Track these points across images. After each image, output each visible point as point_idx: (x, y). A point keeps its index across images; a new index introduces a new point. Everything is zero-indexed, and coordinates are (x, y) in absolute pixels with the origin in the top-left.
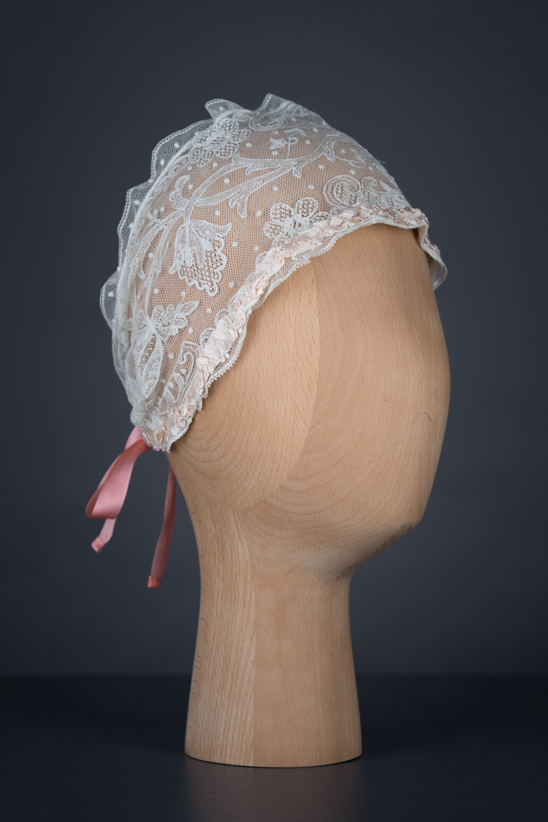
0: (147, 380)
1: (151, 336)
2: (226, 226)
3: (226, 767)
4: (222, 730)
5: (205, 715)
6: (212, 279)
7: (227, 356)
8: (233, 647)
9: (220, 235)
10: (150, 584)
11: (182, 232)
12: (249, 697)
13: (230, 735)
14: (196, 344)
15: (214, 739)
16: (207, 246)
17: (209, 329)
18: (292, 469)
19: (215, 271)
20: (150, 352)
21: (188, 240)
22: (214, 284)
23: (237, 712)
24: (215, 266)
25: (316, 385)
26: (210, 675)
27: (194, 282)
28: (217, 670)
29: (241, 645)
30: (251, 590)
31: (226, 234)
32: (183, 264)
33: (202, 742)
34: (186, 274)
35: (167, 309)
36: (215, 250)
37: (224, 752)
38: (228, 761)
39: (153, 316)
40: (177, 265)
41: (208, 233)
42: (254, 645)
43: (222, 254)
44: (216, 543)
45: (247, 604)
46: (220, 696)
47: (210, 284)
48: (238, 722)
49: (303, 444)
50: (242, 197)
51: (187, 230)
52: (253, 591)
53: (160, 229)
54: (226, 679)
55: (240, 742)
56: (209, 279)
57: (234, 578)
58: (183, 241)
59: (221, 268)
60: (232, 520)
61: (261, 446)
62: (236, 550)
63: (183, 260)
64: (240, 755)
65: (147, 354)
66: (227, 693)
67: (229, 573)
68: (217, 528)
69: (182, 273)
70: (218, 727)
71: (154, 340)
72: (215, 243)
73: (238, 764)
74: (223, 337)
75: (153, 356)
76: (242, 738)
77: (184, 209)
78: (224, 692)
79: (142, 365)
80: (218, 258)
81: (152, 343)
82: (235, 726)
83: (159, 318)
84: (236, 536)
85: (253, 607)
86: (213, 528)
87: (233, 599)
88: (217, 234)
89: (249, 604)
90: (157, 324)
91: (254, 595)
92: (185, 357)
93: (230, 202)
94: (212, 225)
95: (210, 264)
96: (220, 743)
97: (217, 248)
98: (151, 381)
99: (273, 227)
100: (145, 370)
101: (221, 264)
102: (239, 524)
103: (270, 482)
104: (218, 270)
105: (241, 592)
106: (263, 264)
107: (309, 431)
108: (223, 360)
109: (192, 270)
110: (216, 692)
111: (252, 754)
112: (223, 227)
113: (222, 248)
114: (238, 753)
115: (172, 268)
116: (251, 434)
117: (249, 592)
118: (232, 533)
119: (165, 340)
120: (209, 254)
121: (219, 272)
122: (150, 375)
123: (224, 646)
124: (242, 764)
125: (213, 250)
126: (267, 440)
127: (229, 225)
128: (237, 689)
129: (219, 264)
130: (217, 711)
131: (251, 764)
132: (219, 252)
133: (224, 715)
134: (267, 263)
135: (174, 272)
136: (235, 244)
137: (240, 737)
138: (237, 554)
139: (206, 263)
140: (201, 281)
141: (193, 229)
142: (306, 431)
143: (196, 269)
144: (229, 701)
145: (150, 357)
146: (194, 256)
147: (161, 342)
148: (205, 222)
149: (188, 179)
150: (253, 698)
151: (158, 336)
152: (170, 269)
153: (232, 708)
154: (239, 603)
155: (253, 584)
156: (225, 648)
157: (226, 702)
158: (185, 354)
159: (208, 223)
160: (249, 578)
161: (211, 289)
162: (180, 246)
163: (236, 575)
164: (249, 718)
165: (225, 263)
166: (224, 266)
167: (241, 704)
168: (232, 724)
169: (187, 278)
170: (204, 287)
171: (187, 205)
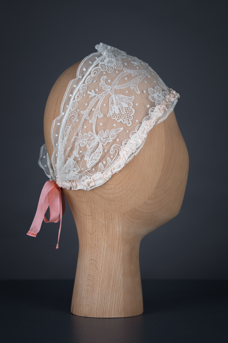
0: (91, 160)
1: (97, 143)
2: (132, 97)
3: (112, 319)
4: (109, 304)
5: (99, 299)
6: (129, 119)
7: (136, 150)
8: (113, 269)
9: (130, 101)
10: (57, 247)
11: (112, 99)
12: (121, 289)
13: (113, 306)
14: (120, 146)
15: (105, 308)
16: (125, 105)
17: (127, 139)
18: (150, 195)
19: (130, 115)
20: (96, 149)
21: (115, 103)
22: (130, 121)
23: (116, 296)
24: (130, 113)
25: (163, 161)
26: (101, 282)
27: (121, 120)
28: (105, 280)
29: (116, 268)
30: (121, 245)
31: (133, 100)
32: (114, 113)
33: (98, 310)
34: (116, 117)
35: (105, 132)
36: (129, 107)
37: (110, 313)
38: (112, 317)
39: (98, 135)
40: (111, 113)
41: (124, 100)
42: (122, 268)
43: (132, 108)
44: (104, 228)
45: (119, 251)
46: (107, 290)
47: (128, 121)
48: (117, 300)
49: (156, 184)
50: (135, 85)
51: (114, 99)
52: (122, 246)
53: (99, 98)
54: (110, 283)
55: (118, 308)
56: (127, 119)
57: (113, 241)
58: (112, 103)
59: (132, 114)
60: (117, 217)
61: (140, 186)
62: (115, 230)
63: (114, 111)
64: (118, 313)
65: (94, 150)
66: (111, 289)
67: (111, 239)
68: (106, 221)
69: (113, 117)
70: (107, 303)
71: (98, 145)
72: (128, 104)
73: (117, 317)
74: (134, 142)
75: (97, 150)
76: (119, 306)
77: (110, 90)
78: (109, 288)
79: (91, 154)
80: (131, 110)
81: (97, 146)
82: (115, 302)
83: (101, 135)
84: (117, 224)
85: (121, 253)
86: (104, 221)
87: (112, 250)
88: (129, 100)
89: (120, 251)
90: (100, 138)
91: (122, 248)
92: (114, 151)
93: (131, 87)
94: (126, 96)
95: (128, 113)
96: (108, 310)
97: (130, 106)
98: (93, 161)
99: (152, 97)
100: (92, 156)
101: (132, 113)
102: (120, 219)
103: (140, 201)
104: (131, 115)
105: (116, 247)
106: (155, 112)
107: (159, 180)
108: (134, 152)
109: (119, 115)
110: (105, 289)
111: (123, 312)
112: (131, 97)
113: (132, 106)
114: (117, 313)
115: (108, 114)
116: (137, 181)
117: (120, 246)
118: (115, 223)
119: (104, 145)
120: (127, 108)
121: (131, 116)
122: (93, 158)
123: (108, 269)
124: (119, 317)
125: (128, 107)
126: (143, 184)
127: (133, 96)
128: (115, 287)
129: (131, 112)
130: (106, 297)
131: (123, 316)
132: (131, 107)
133: (110, 298)
134: (156, 112)
135: (109, 116)
136: (137, 104)
137: (118, 306)
138: (115, 231)
139: (126, 112)
140: (124, 120)
141: (117, 98)
142: (158, 179)
143: (121, 115)
144: (112, 292)
145: (96, 151)
146: (119, 109)
147: (101, 145)
148: (122, 95)
149: (106, 78)
150: (122, 290)
151: (100, 143)
152: (107, 115)
153: (114, 295)
154: (116, 251)
155: (122, 243)
156: (109, 270)
157: (111, 292)
158: (114, 150)
159: (124, 96)
160: (120, 241)
161: (128, 123)
162: (111, 105)
163: (114, 240)
164: (121, 298)
165: (134, 112)
166: (133, 113)
167: (118, 292)
168: (114, 301)
169: (116, 118)
170: (126, 122)
171: (110, 89)
